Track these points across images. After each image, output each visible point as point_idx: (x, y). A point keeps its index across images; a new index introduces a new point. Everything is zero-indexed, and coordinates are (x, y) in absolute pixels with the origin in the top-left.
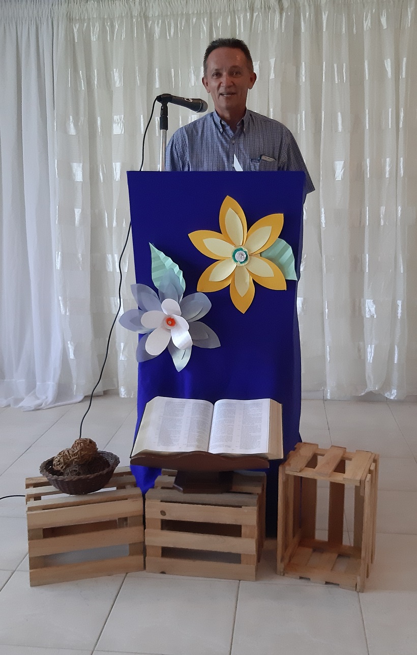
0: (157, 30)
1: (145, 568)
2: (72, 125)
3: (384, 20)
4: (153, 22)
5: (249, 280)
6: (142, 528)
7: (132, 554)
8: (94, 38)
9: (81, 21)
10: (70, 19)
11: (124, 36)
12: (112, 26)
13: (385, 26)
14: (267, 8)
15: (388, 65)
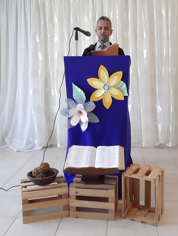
1: (69, 216)
2: (38, 38)
5: (110, 96)
7: (64, 210)
8: (47, 4)
11: (58, 3)
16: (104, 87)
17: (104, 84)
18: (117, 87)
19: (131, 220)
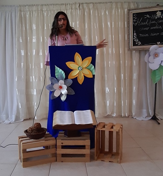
0: (45, 14)
1: (56, 161)
2: (21, 39)
3: (107, 12)
4: (44, 12)
5: (82, 75)
6: (55, 149)
7: (52, 157)
8: (27, 16)
9: (24, 11)
10: (21, 11)
11: (36, 15)
12: (33, 13)
13: (107, 14)
14: (76, 9)
15: (109, 23)
16: (78, 68)
17: (78, 66)
18: (88, 68)
19: (102, 161)
